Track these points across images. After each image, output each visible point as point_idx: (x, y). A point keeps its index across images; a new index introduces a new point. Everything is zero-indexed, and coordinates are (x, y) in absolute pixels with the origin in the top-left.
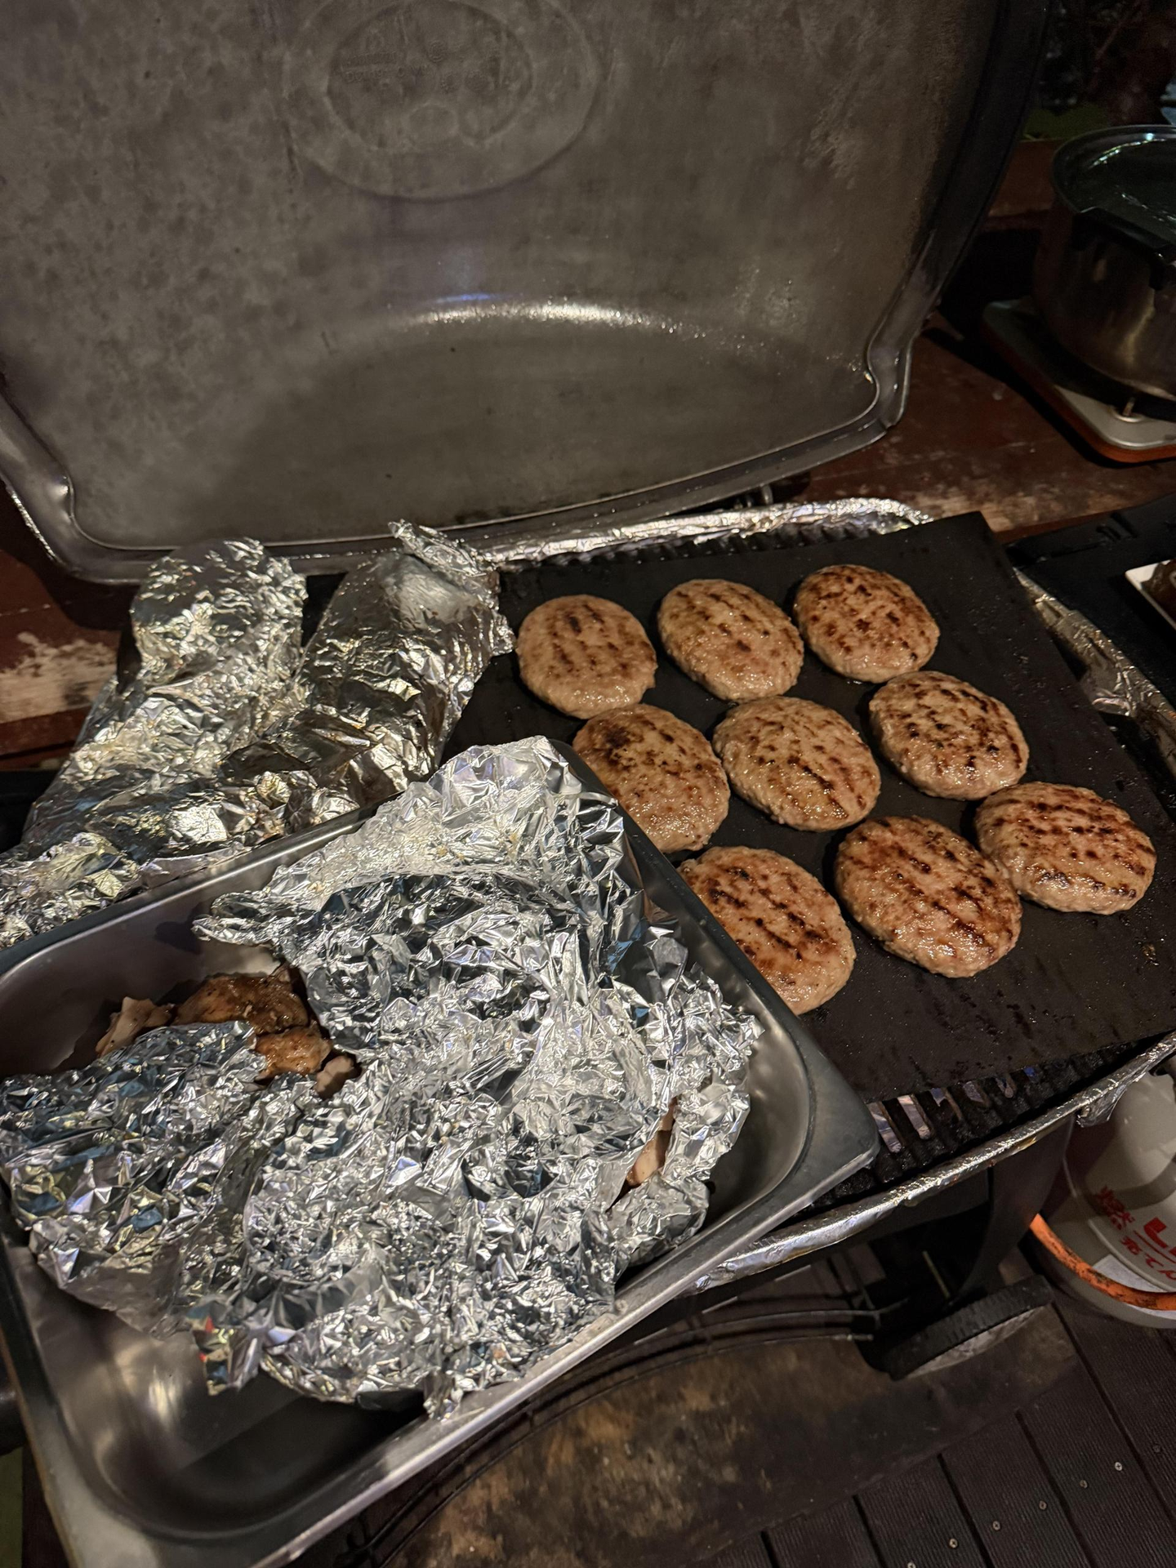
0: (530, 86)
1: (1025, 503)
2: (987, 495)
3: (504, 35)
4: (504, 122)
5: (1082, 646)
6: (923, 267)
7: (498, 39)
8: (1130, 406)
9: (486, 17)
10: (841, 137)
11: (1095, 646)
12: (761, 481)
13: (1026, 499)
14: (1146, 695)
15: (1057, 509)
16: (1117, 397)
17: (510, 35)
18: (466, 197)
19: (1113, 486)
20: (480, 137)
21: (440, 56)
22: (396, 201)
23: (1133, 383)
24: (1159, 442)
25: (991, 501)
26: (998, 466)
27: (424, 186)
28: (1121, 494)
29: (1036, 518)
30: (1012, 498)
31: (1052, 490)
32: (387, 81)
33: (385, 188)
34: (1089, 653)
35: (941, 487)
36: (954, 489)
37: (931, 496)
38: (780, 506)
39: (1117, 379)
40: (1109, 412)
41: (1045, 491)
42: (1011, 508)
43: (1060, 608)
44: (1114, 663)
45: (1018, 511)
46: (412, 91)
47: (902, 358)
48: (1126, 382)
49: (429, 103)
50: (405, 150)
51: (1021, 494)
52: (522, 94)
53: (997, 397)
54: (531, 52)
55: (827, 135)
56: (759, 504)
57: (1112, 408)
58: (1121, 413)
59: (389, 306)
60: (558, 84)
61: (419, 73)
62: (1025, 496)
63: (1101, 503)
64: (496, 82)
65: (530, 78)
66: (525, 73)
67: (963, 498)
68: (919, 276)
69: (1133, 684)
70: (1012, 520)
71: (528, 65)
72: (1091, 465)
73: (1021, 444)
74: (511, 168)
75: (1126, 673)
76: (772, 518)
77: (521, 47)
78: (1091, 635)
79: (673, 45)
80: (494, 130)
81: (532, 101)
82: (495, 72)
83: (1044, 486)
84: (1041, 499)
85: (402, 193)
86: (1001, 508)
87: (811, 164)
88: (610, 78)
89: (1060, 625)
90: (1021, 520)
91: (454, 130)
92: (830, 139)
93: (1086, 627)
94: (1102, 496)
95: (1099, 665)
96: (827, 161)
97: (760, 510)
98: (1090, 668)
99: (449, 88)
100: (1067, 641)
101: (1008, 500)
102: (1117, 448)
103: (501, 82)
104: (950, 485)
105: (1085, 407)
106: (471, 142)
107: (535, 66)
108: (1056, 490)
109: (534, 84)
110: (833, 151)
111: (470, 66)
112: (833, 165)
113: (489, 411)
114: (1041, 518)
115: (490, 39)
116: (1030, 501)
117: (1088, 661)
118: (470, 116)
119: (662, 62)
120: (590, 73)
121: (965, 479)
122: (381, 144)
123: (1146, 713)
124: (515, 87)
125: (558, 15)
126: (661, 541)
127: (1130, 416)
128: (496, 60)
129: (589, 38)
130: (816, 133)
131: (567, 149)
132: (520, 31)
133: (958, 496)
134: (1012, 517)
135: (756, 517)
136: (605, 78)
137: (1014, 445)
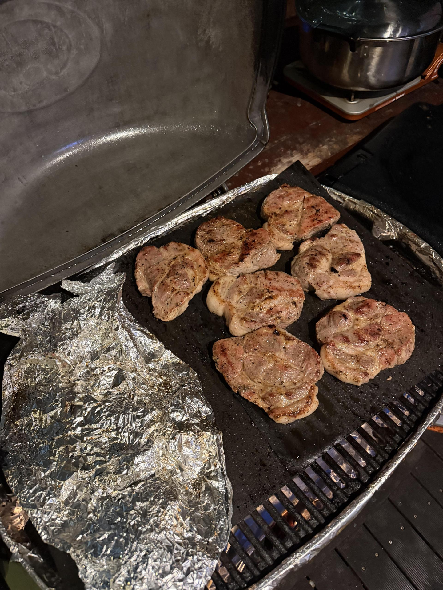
0: (71, 46)
1: (324, 149)
2: (308, 150)
3: (52, 27)
4: (65, 65)
5: (368, 214)
6: (261, 75)
7: (50, 30)
8: (353, 97)
9: (41, 22)
10: (211, 30)
11: (374, 213)
12: (221, 182)
13: (323, 147)
14: (400, 229)
15: (336, 147)
16: (347, 95)
17: (55, 27)
18: (60, 100)
19: (355, 131)
20: (57, 73)
21: (27, 45)
22: (30, 112)
23: (352, 88)
24: (368, 108)
25: (310, 152)
26: (308, 136)
27: (41, 102)
28: (359, 133)
29: (330, 154)
30: (318, 148)
31: (332, 140)
32: (7, 63)
33: (24, 108)
34: (372, 216)
35: (289, 152)
36: (294, 152)
37: (287, 157)
38: (232, 191)
39: (345, 88)
40: (346, 102)
41: (330, 141)
42: (319, 153)
43: (355, 201)
44: (384, 219)
45: (322, 153)
46: (20, 64)
47: (262, 114)
48: (349, 88)
49: (30, 66)
50: (26, 89)
51: (321, 145)
52: (69, 49)
53: (299, 105)
54: (66, 31)
55: (205, 30)
56: (224, 192)
57: (346, 99)
58: (350, 101)
59: (43, 156)
60: (83, 41)
61: (21, 55)
62: (323, 146)
63: (353, 139)
64: (56, 49)
65: (70, 42)
66: (67, 41)
67: (299, 154)
68: (260, 79)
69: (393, 225)
70: (321, 158)
71: (67, 37)
72: (344, 124)
73: (314, 123)
74: (74, 83)
75: (389, 222)
76: (231, 196)
77: (62, 31)
78: (371, 209)
79: (127, 10)
80: (62, 69)
81: (74, 52)
82: (54, 44)
83: (329, 139)
84: (329, 145)
85: (32, 108)
86: (315, 154)
87: (201, 44)
88: (104, 32)
89: (357, 207)
90: (324, 157)
91: (45, 74)
92: (206, 32)
93: (369, 206)
94: (352, 136)
95: (377, 220)
96: (208, 42)
97: (225, 195)
98: (374, 222)
99: (36, 57)
100: (362, 213)
101: (316, 150)
102: (353, 115)
103: (58, 47)
104: (292, 150)
105: (335, 101)
106: (53, 77)
107: (70, 36)
108: (334, 139)
109: (73, 45)
110: (209, 37)
111: (42, 45)
112: (211, 43)
113: (100, 188)
114: (332, 154)
115: (46, 31)
116: (325, 147)
117: (373, 220)
118: (49, 66)
119: (124, 19)
120: (95, 32)
121: (298, 146)
122: (15, 90)
123: (402, 236)
124: (64, 48)
125: (73, 12)
126: (189, 220)
127: (354, 101)
128: (52, 39)
129: (90, 17)
130: (200, 32)
131: (97, 67)
132: (58, 23)
133: (297, 154)
134: (320, 156)
135: (223, 198)
136: (102, 32)
137: (312, 124)
